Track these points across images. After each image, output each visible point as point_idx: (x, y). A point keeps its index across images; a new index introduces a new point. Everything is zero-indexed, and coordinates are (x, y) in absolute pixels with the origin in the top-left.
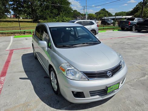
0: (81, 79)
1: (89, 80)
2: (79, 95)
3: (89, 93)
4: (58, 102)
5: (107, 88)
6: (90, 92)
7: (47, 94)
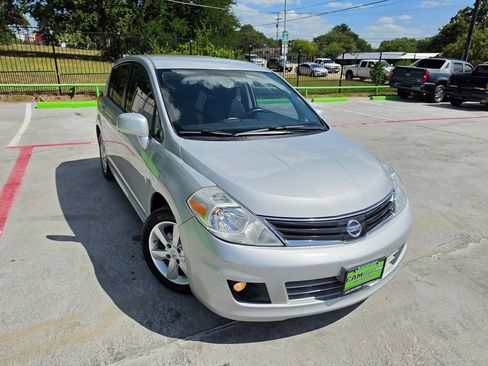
0: (259, 241)
1: (285, 245)
2: (254, 293)
3: (285, 289)
4: (178, 316)
5: (345, 273)
6: (287, 284)
7: (141, 290)
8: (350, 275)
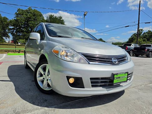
0: (79, 61)
1: (89, 64)
2: (78, 83)
3: (90, 81)
5: (113, 75)
6: (91, 79)
8: (115, 76)
